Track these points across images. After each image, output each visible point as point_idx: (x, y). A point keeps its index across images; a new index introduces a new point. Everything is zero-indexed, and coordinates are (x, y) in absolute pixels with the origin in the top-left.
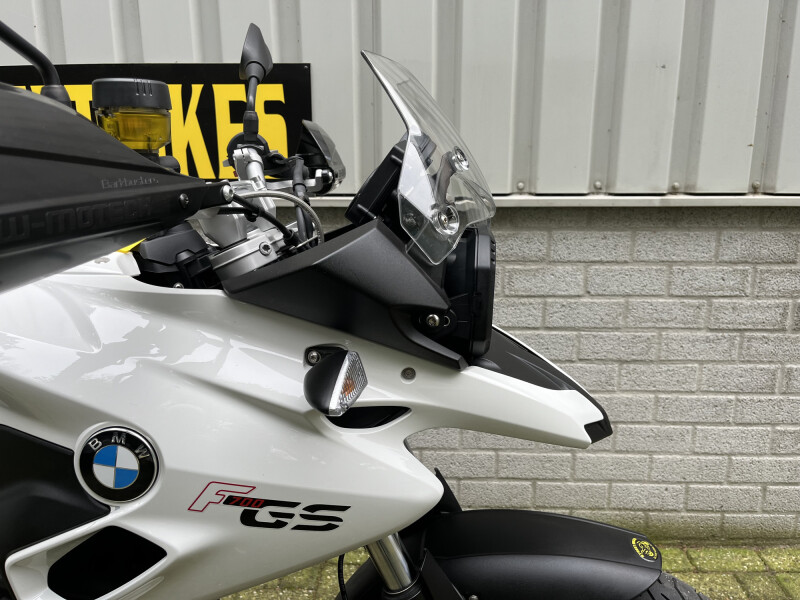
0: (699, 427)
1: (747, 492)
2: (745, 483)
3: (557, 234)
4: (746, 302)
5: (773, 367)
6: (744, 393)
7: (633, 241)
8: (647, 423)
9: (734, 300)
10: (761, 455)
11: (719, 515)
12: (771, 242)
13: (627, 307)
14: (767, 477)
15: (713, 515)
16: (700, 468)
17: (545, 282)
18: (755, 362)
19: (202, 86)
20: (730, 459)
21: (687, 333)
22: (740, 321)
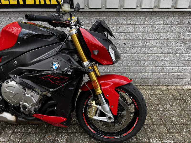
0: (156, 61)
1: (165, 74)
3: (129, 18)
5: (173, 48)
6: (166, 54)
7: (145, 19)
8: (146, 60)
9: (166, 33)
10: (169, 67)
11: (159, 79)
12: (175, 19)
13: (143, 35)
14: (169, 71)
15: (158, 79)
16: (156, 70)
17: (125, 29)
18: (169, 47)
20: (162, 68)
21: (155, 41)
22: (167, 38)
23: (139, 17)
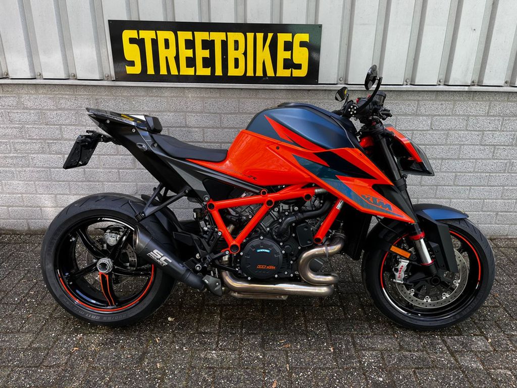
0: (472, 187)
1: (489, 215)
2: (488, 211)
3: (421, 103)
4: (497, 133)
5: (506, 161)
6: (492, 173)
7: (454, 106)
8: (451, 186)
9: (493, 132)
10: (497, 199)
12: (510, 106)
13: (447, 135)
14: (499, 208)
16: (471, 205)
17: (414, 124)
18: (499, 159)
19: (273, 34)
20: (484, 201)
21: (472, 147)
22: (495, 141)
23: (443, 100)
